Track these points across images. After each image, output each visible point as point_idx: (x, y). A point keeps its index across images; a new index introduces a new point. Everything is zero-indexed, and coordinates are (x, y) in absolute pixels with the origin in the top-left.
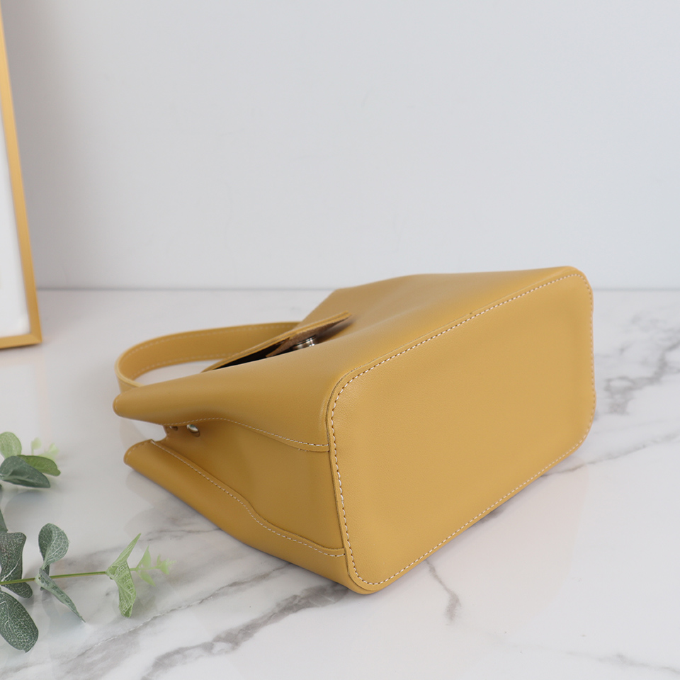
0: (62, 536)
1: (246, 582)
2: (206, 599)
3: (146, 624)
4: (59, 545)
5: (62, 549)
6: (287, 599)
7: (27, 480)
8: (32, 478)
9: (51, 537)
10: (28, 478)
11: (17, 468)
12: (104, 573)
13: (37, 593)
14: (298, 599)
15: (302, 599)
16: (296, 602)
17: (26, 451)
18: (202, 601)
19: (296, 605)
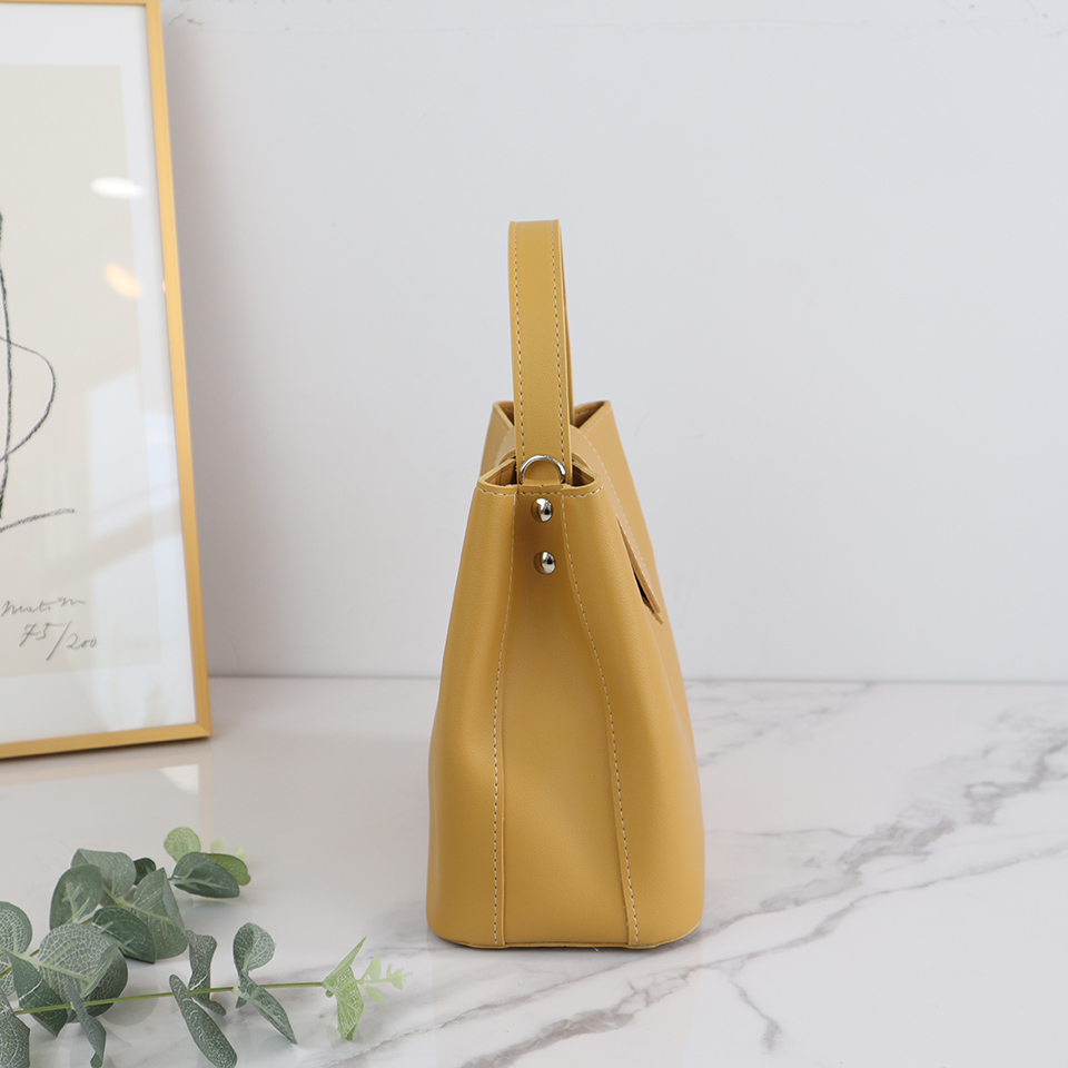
0: (266, 937)
1: (500, 1005)
2: (450, 1022)
3: (374, 1049)
4: (263, 948)
5: (266, 952)
6: (555, 1024)
7: (210, 885)
8: (217, 882)
9: (251, 939)
10: (211, 881)
11: (198, 866)
12: (320, 984)
13: (232, 1011)
14: (569, 1024)
15: (575, 1023)
16: (567, 1027)
17: (206, 849)
18: (445, 1025)
19: (567, 1030)
